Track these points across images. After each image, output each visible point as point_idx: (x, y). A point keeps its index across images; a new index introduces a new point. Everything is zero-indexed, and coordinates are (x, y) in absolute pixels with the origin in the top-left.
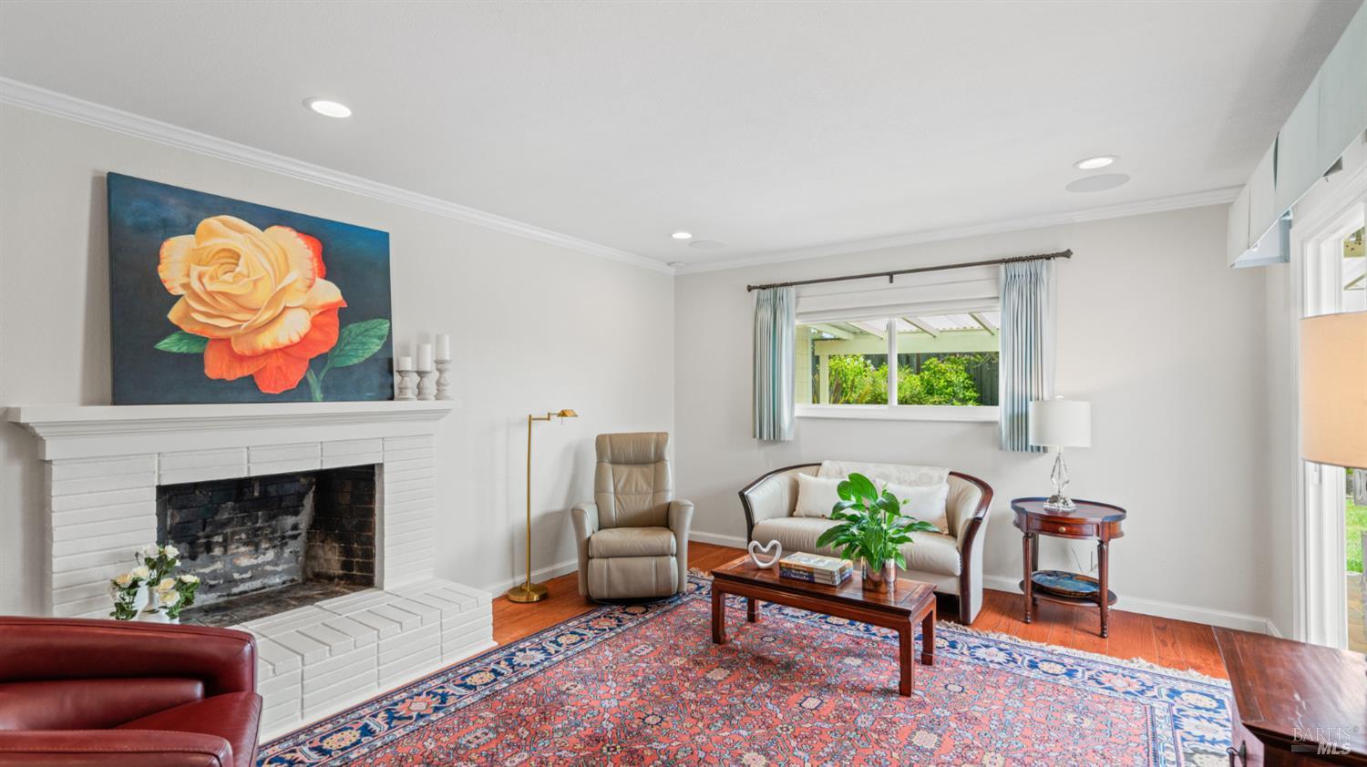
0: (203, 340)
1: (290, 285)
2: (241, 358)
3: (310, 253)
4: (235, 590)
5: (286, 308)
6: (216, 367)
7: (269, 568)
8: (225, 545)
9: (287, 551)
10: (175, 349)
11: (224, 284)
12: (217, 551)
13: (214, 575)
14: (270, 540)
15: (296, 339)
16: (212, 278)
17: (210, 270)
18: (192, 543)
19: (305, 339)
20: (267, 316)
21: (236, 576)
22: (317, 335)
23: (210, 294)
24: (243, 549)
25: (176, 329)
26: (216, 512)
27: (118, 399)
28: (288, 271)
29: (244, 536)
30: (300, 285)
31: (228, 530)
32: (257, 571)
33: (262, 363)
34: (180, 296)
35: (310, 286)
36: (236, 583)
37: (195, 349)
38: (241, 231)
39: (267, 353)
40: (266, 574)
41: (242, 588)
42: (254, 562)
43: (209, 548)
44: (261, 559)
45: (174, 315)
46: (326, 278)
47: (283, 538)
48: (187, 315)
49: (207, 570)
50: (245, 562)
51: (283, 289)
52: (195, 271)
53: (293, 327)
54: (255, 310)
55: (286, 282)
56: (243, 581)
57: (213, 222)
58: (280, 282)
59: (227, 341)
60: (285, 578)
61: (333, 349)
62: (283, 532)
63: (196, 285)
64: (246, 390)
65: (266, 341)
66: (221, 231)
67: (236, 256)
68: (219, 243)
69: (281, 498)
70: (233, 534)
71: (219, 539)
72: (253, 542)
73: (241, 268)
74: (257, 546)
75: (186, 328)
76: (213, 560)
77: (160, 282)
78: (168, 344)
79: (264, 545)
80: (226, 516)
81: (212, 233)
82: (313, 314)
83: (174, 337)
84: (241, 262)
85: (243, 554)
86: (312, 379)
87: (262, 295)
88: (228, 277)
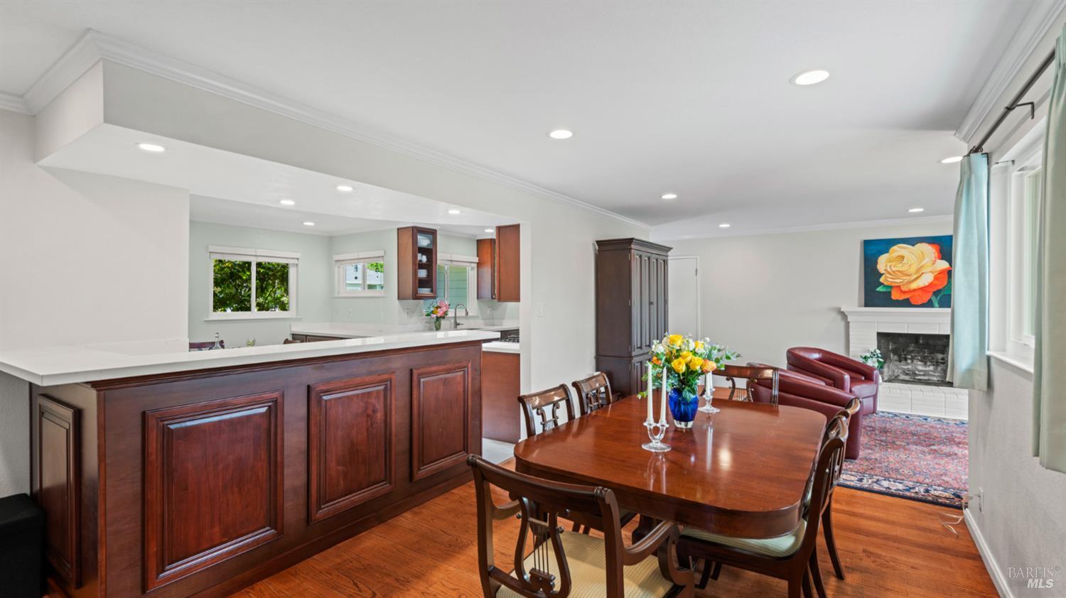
0: (891, 287)
1: (925, 264)
2: (905, 292)
3: (934, 251)
4: (917, 378)
5: (923, 273)
6: (895, 296)
7: (931, 373)
8: (912, 359)
9: (939, 369)
10: (882, 290)
11: (899, 267)
12: (909, 361)
13: (908, 370)
14: (931, 362)
15: (927, 284)
16: (894, 266)
17: (894, 264)
18: (900, 356)
19: (931, 285)
20: (915, 276)
21: (917, 372)
22: (937, 283)
23: (894, 272)
24: (919, 363)
25: (882, 284)
26: (908, 347)
27: (866, 305)
28: (924, 259)
29: (919, 358)
30: (930, 264)
31: (913, 355)
32: (926, 373)
33: (912, 294)
34: (883, 274)
35: (934, 264)
36: (917, 375)
37: (889, 290)
38: (905, 248)
39: (914, 290)
40: (929, 375)
41: (919, 377)
42: (924, 369)
43: (906, 359)
44: (927, 369)
45: (882, 280)
46: (942, 259)
47: (937, 362)
48: (886, 280)
49: (906, 367)
50: (920, 368)
51: (922, 266)
52: (889, 264)
53: (926, 280)
54: (910, 275)
55: (923, 263)
56: (920, 375)
57: (895, 248)
58: (921, 263)
59: (899, 287)
60: (939, 379)
61: (944, 287)
62: (937, 359)
63: (889, 269)
64: (906, 303)
65: (914, 286)
66: (897, 250)
67: (903, 257)
68: (895, 254)
69: (935, 346)
70: (915, 356)
71: (909, 357)
72: (924, 360)
73: (905, 261)
74: (925, 364)
75: (886, 284)
76: (908, 364)
77: (878, 270)
78: (880, 289)
79: (929, 363)
80: (911, 349)
81: (894, 251)
82: (935, 274)
83: (881, 287)
84: (905, 259)
85: (920, 365)
86: (934, 299)
87: (913, 270)
88: (900, 265)
